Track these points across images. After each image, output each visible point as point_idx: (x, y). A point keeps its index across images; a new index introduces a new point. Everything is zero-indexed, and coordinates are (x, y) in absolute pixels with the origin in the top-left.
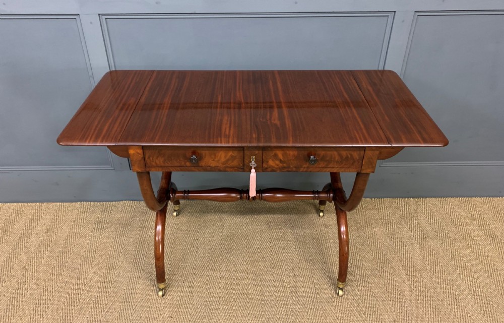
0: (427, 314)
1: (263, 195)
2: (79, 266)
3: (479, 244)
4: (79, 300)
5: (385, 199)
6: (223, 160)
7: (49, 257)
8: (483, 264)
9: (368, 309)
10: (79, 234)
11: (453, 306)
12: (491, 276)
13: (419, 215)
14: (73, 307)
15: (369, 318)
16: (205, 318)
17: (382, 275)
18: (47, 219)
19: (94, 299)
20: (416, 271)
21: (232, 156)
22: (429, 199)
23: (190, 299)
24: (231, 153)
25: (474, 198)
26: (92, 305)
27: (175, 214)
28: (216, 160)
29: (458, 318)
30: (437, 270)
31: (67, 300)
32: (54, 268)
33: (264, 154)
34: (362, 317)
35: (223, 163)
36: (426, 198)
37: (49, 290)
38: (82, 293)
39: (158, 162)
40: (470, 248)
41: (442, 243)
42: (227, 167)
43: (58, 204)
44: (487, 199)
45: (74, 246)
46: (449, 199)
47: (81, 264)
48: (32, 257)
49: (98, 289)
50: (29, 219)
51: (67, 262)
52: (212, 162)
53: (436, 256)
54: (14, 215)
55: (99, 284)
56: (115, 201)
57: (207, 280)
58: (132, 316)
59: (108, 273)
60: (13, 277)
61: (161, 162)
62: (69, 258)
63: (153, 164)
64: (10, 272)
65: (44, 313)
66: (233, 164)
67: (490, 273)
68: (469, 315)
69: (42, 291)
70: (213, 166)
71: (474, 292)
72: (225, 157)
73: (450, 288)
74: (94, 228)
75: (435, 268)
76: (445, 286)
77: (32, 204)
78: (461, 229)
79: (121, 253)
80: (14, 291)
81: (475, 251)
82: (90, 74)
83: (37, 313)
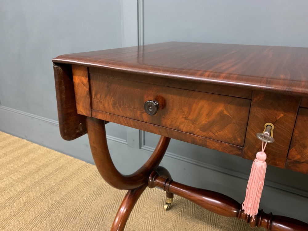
1: (274, 224)
6: (204, 120)
18: (69, 171)
21: (222, 116)
24: (220, 108)
27: (166, 207)
28: (190, 117)
33: (299, 123)
35: (204, 128)
39: (106, 105)
42: (210, 138)
50: (59, 166)
51: (54, 213)
52: (183, 120)
54: (53, 160)
60: (12, 207)
61: (111, 107)
62: (58, 210)
63: (101, 106)
66: (221, 133)
70: (184, 129)
72: (208, 115)
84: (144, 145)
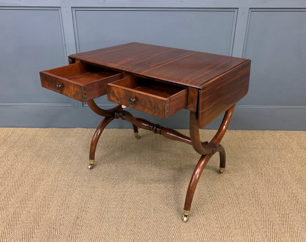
0: (262, 182)
2: (49, 156)
3: (297, 152)
4: (48, 171)
5: (239, 130)
7: (31, 152)
8: (299, 161)
9: (226, 179)
10: (49, 142)
11: (278, 179)
12: (303, 166)
13: (259, 138)
14: (44, 174)
15: (225, 183)
16: (124, 180)
17: (235, 164)
18: (30, 135)
19: (57, 171)
20: (256, 163)
22: (266, 131)
23: (115, 172)
25: (294, 131)
26: (56, 173)
29: (281, 184)
30: (269, 163)
31: (40, 171)
32: (34, 157)
34: (221, 183)
36: (264, 130)
37: (30, 166)
38: (50, 168)
40: (291, 153)
41: (273, 151)
43: (38, 129)
44: (303, 132)
45: (46, 147)
46: (279, 131)
47: (50, 155)
48: (21, 152)
49: (59, 167)
50: (20, 135)
51: (42, 154)
53: (269, 157)
54: (11, 133)
55: (60, 164)
56: (72, 128)
57: (127, 164)
58: (80, 179)
59: (66, 160)
60: (9, 160)
62: (43, 153)
64: (7, 158)
65: (27, 176)
67: (302, 165)
68: (288, 183)
69: (26, 167)
71: (292, 173)
73: (277, 171)
74: (59, 140)
75: (269, 162)
76: (274, 170)
77: (22, 128)
78: (285, 145)
79: (75, 151)
80: (9, 166)
81: (294, 155)
82: (64, 44)
83: (22, 176)
84: (85, 104)
